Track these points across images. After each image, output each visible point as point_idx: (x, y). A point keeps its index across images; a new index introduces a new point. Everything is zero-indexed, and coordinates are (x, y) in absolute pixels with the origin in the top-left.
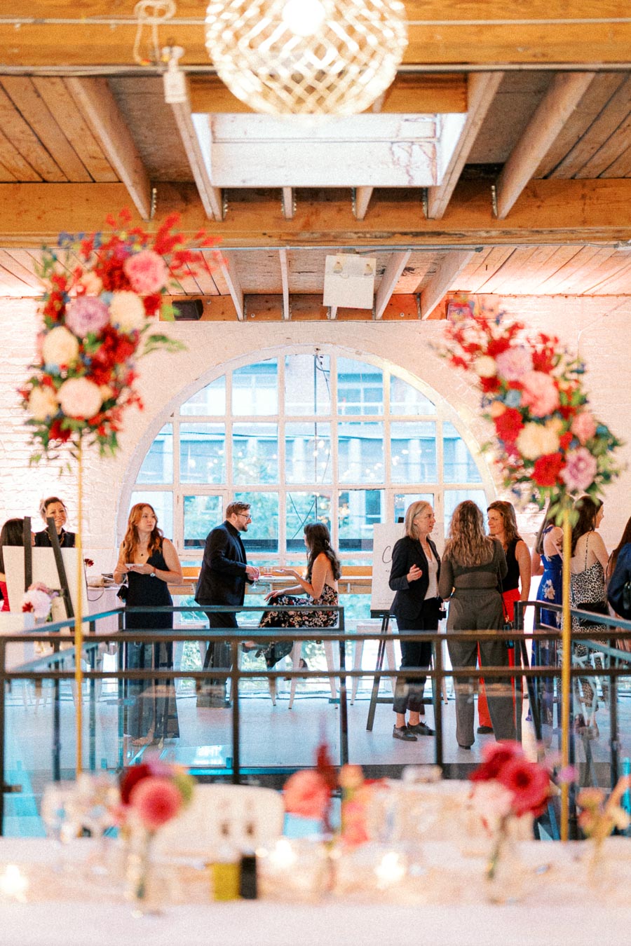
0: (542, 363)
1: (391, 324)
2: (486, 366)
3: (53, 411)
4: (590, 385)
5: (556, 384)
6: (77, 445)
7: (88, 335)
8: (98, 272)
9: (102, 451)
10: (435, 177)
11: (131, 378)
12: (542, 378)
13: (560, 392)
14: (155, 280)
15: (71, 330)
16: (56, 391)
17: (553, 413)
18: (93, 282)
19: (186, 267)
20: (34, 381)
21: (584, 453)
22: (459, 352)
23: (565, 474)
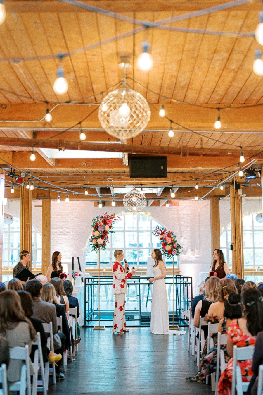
0: (169, 236)
1: (153, 207)
2: (161, 236)
3: (96, 243)
4: (176, 239)
5: (171, 239)
6: (99, 248)
7: (101, 232)
8: (102, 221)
9: (103, 249)
10: (157, 191)
11: (107, 238)
12: (169, 238)
13: (172, 240)
14: (111, 223)
15: (99, 231)
16: (96, 240)
17: (171, 243)
18: (102, 224)
19: (116, 221)
20: (93, 239)
21: (175, 249)
22: (157, 234)
23: (172, 253)
